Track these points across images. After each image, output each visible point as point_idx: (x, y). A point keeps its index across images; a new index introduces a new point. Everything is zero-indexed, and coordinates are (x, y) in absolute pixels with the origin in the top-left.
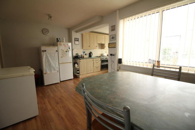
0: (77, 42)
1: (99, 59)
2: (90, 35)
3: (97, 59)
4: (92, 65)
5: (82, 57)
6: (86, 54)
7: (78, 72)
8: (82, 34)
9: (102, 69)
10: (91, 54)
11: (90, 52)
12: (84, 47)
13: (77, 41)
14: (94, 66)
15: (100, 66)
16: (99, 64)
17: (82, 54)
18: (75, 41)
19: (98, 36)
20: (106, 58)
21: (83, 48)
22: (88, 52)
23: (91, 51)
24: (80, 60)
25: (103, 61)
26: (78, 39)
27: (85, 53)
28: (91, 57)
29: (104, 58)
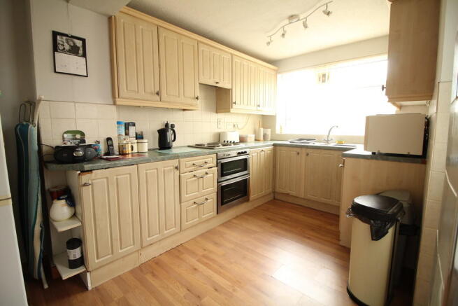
0: (69, 62)
1: (211, 160)
2: (163, 34)
3: (199, 161)
4: (172, 196)
5: (111, 154)
6: (139, 137)
7: (75, 254)
8: (110, 18)
9: (223, 203)
10: (170, 135)
11: (167, 125)
12: (124, 92)
13: (74, 51)
14: (185, 196)
15: (214, 195)
16: (209, 184)
17: (114, 132)
18: (55, 48)
19: (202, 47)
20: (239, 154)
21: (119, 101)
22: (150, 126)
23: (171, 118)
24: (85, 178)
25: (225, 168)
26: (79, 43)
27: (132, 130)
28: (169, 148)
29: (232, 154)
